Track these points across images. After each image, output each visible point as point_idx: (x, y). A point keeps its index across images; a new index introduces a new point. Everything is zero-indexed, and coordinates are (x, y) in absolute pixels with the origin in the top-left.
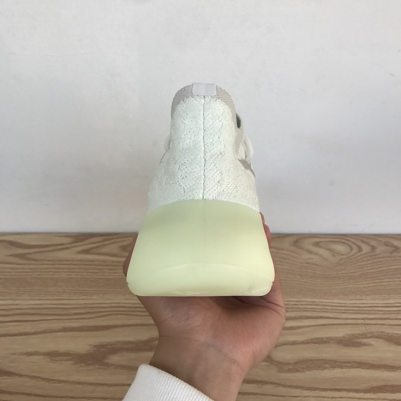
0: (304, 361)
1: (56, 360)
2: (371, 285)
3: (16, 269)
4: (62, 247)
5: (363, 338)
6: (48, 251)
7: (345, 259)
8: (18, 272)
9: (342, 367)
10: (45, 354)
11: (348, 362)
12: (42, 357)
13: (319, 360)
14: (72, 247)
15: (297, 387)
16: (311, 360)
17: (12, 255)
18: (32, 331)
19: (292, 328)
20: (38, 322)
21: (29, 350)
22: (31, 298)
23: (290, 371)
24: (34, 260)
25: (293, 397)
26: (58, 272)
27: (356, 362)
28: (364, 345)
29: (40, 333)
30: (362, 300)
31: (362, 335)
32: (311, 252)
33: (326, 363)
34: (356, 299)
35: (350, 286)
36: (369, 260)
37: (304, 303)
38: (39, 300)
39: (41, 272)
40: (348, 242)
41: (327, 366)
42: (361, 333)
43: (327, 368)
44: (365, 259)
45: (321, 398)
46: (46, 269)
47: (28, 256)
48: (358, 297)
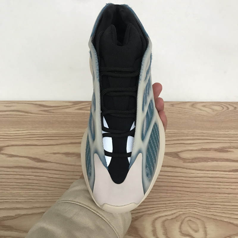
0: (197, 158)
2: (234, 125)
3: (44, 116)
4: (68, 107)
6: (60, 109)
7: (219, 113)
8: (45, 118)
9: (217, 161)
10: (63, 154)
12: (61, 155)
13: (205, 158)
14: (73, 107)
15: (193, 169)
16: (201, 158)
18: (55, 144)
19: (190, 144)
23: (189, 162)
24: (53, 113)
27: (225, 159)
28: (230, 151)
29: (60, 144)
30: (228, 131)
31: (228, 147)
32: (201, 110)
34: (226, 131)
35: (222, 125)
36: (233, 113)
37: (196, 133)
38: (58, 130)
40: (221, 105)
41: (209, 160)
42: (228, 146)
43: (209, 161)
44: (231, 113)
47: (50, 111)
48: (226, 130)
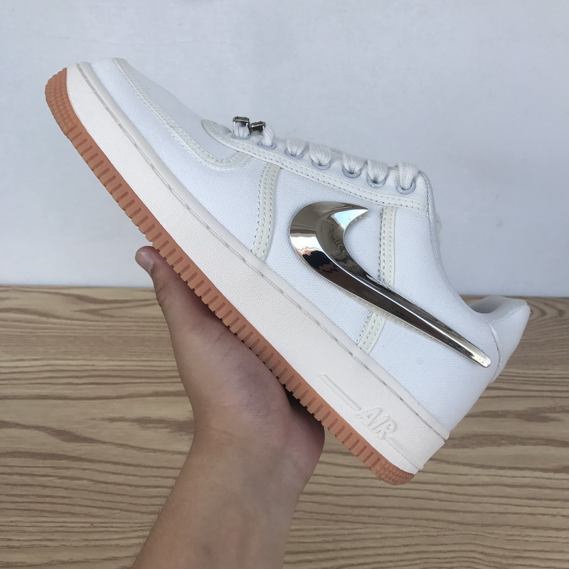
1: (149, 428)
5: (551, 412)
11: (532, 439)
17: (81, 311)
20: (121, 385)
21: (112, 415)
22: (110, 358)
25: (461, 475)
26: (144, 330)
33: (503, 439)
39: (122, 330)
45: (497, 477)
46: (128, 327)
